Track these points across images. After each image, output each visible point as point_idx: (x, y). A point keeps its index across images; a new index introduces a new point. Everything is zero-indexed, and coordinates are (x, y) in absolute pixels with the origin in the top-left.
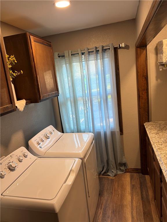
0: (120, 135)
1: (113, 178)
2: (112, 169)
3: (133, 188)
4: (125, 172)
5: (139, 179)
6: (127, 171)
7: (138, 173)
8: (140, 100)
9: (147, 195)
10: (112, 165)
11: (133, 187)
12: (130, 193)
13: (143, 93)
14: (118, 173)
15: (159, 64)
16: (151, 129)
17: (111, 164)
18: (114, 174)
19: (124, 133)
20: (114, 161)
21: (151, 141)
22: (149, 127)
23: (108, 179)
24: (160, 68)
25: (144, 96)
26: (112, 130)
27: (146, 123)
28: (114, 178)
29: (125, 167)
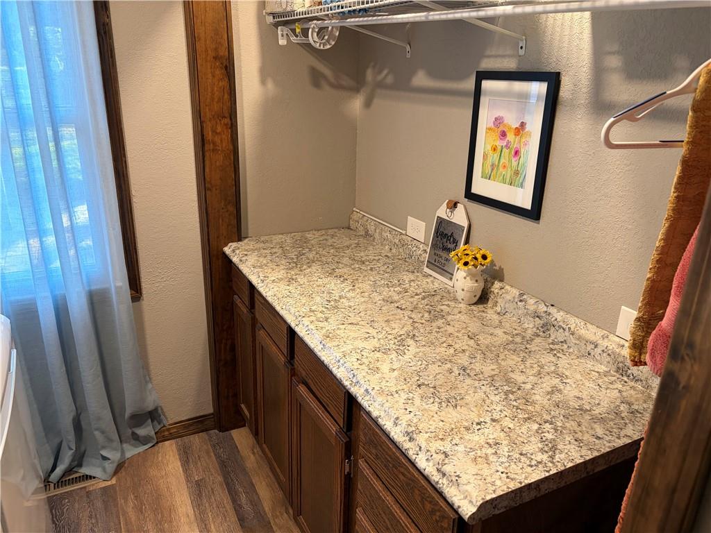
0: (133, 302)
1: (109, 483)
2: (104, 448)
3: (200, 495)
4: (157, 443)
5: (212, 454)
6: (162, 436)
7: (206, 430)
8: (207, 154)
9: (256, 503)
10: (103, 432)
11: (198, 490)
12: (192, 518)
13: (219, 130)
14: (128, 455)
15: (270, 19)
16: (261, 267)
17: (97, 429)
18: (110, 467)
19: (144, 292)
20: (107, 414)
21: (282, 313)
22: (252, 259)
23: (88, 494)
24: (280, 33)
25: (221, 141)
26: (94, 288)
27: (234, 245)
28: (114, 481)
29: (155, 422)
